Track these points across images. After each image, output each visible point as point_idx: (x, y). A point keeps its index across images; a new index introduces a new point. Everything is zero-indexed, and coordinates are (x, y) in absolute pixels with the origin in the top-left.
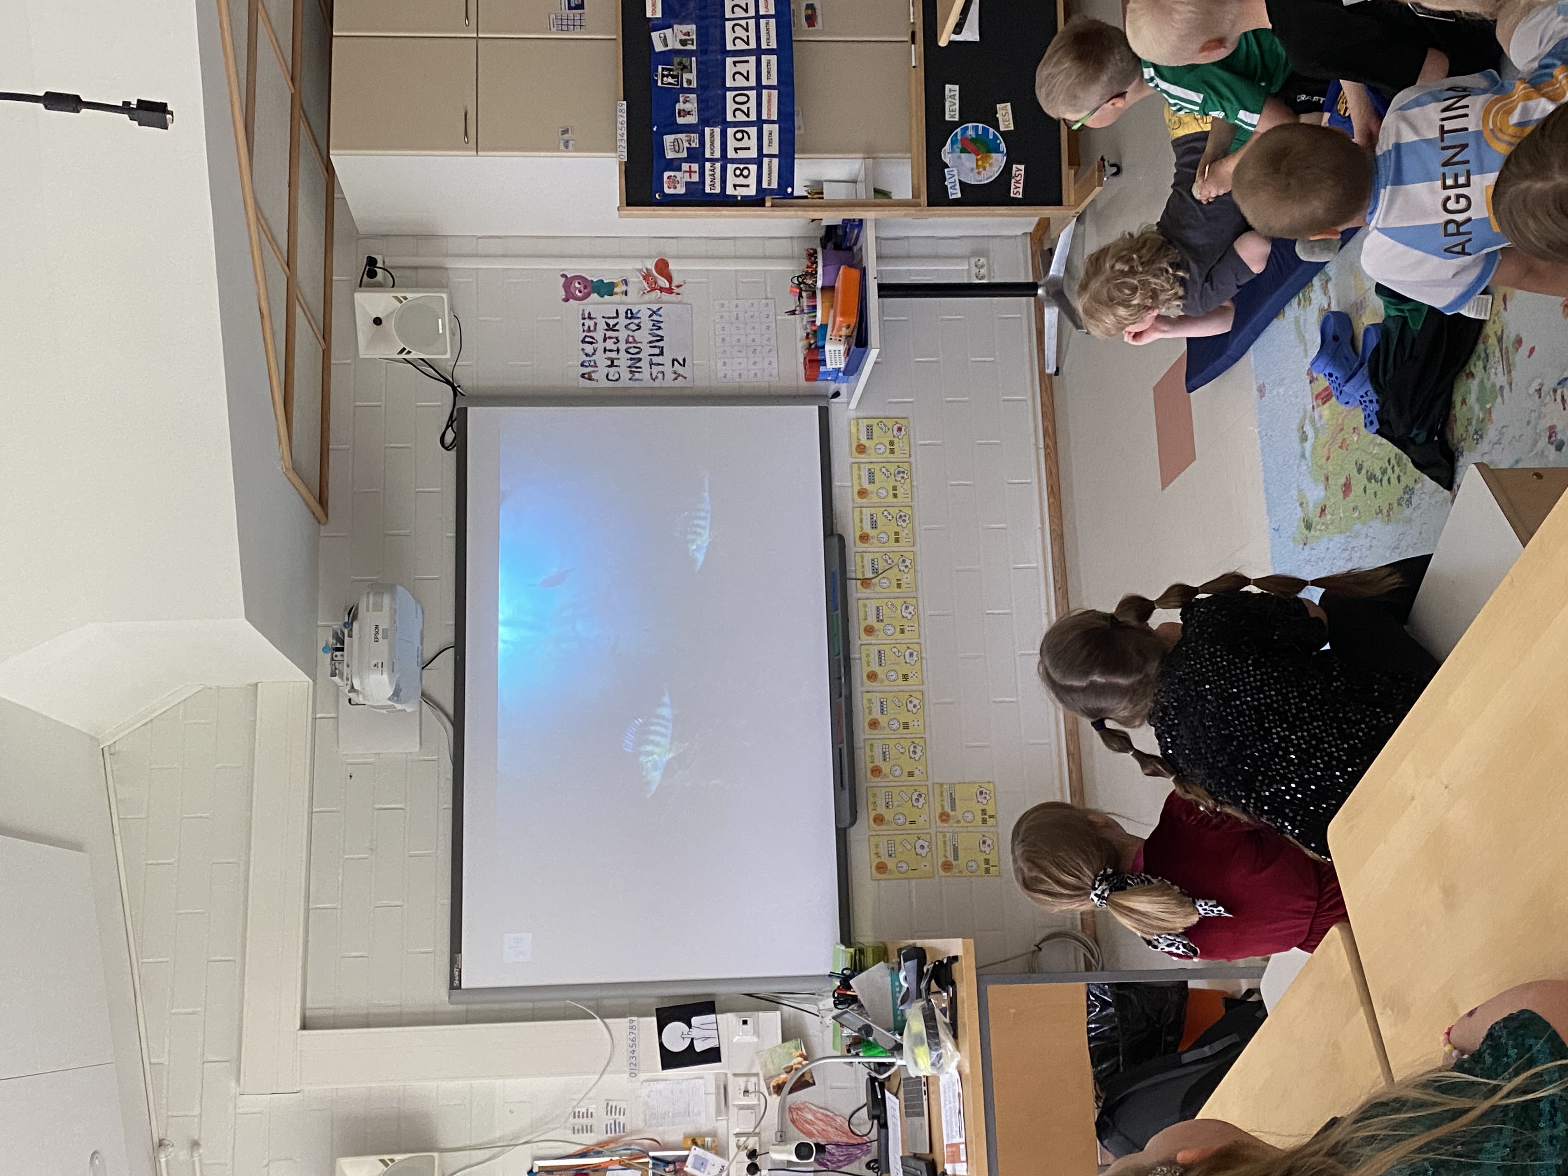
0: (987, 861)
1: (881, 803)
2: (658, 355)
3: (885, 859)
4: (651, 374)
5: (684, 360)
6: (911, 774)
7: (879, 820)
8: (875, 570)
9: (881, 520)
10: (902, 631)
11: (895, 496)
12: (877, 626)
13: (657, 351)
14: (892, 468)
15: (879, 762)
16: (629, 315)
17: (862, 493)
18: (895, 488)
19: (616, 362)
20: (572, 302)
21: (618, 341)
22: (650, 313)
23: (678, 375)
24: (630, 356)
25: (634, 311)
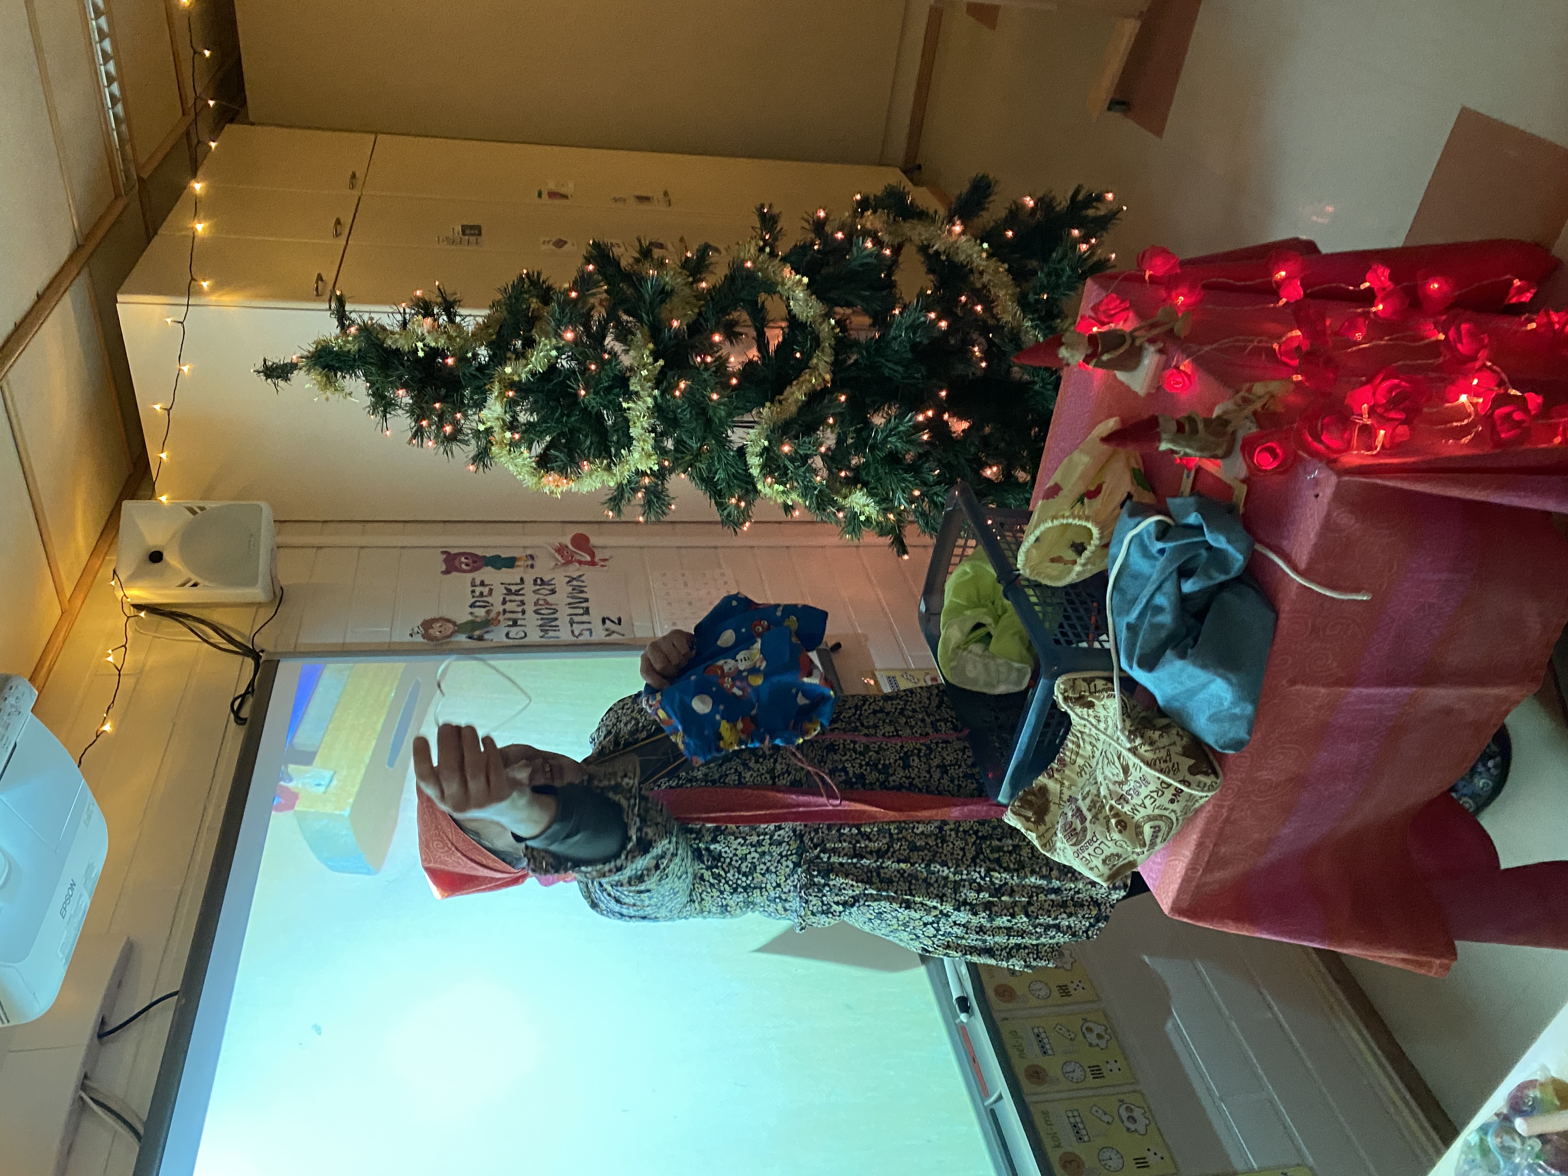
2: (582, 615)
4: (573, 632)
5: (620, 620)
13: (581, 611)
16: (539, 582)
19: (519, 622)
20: (455, 574)
21: (524, 604)
22: (568, 579)
23: (610, 633)
24: (540, 617)
25: (546, 579)
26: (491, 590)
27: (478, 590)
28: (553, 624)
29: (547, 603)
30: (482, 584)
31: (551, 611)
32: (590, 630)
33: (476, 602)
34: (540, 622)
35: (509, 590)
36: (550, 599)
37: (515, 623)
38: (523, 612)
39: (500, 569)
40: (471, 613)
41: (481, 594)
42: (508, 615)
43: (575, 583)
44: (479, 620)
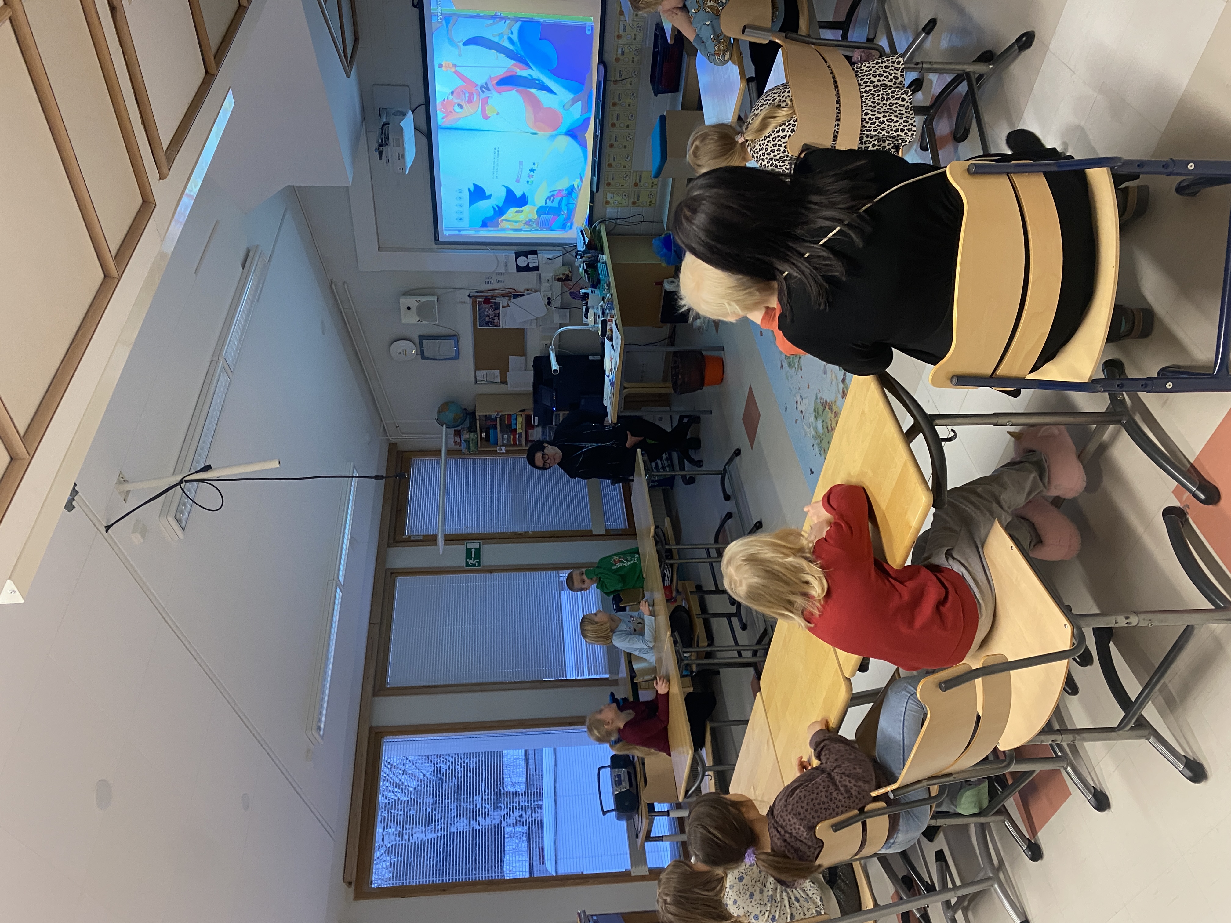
0: (651, 202)
1: (610, 177)
3: (609, 199)
6: (624, 167)
7: (609, 184)
8: (620, 76)
9: (626, 50)
10: (629, 105)
11: (635, 39)
12: (619, 102)
14: (635, 24)
15: (611, 161)
17: (619, 37)
18: (635, 35)
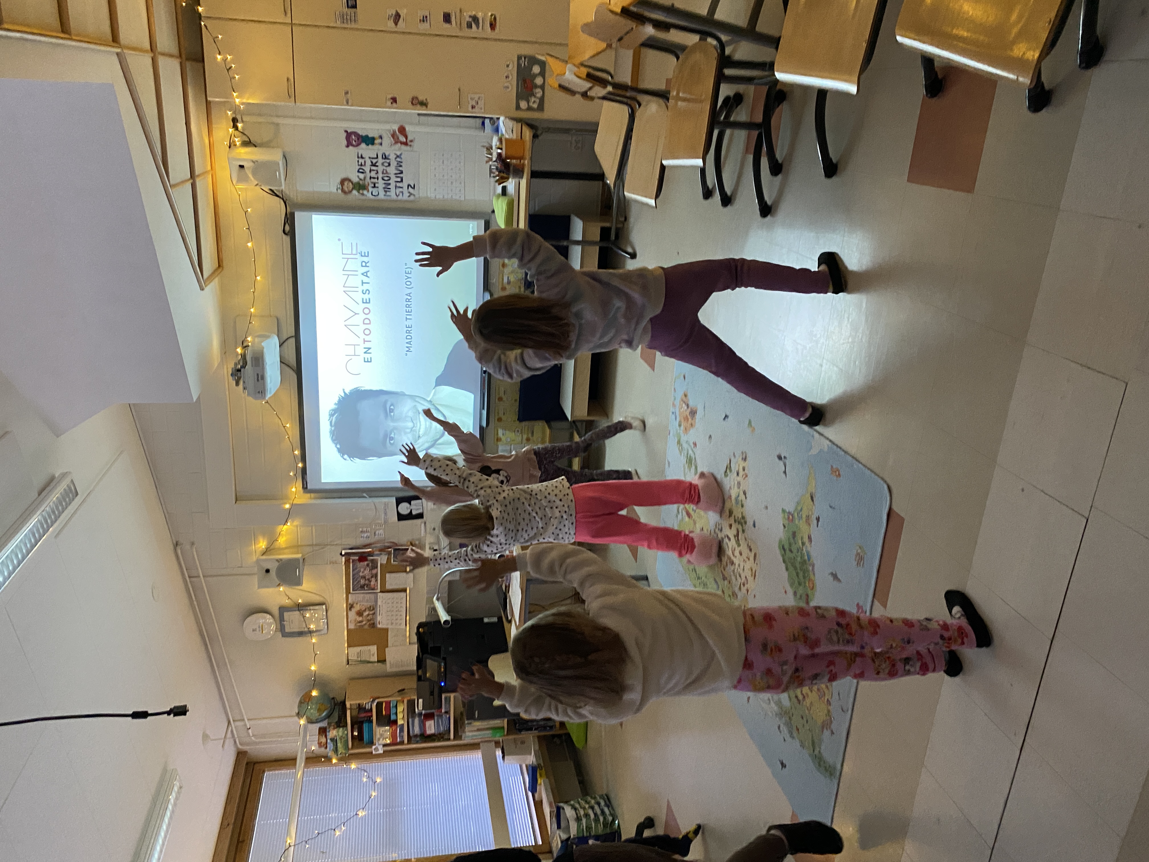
1: (501, 412)
2: (400, 182)
3: (501, 435)
4: (396, 194)
5: (414, 185)
7: (500, 420)
13: (399, 179)
16: (384, 157)
19: (376, 185)
20: (351, 147)
21: (378, 172)
22: (395, 156)
23: (411, 194)
24: (384, 182)
25: (387, 154)
26: (365, 162)
27: (361, 160)
28: (389, 187)
29: (387, 173)
30: (362, 157)
31: (388, 178)
32: (402, 192)
33: (360, 169)
34: (384, 186)
35: (372, 162)
36: (388, 169)
37: (374, 187)
38: (378, 178)
39: (368, 145)
40: (358, 176)
41: (361, 165)
42: (372, 180)
43: (398, 159)
44: (361, 182)
